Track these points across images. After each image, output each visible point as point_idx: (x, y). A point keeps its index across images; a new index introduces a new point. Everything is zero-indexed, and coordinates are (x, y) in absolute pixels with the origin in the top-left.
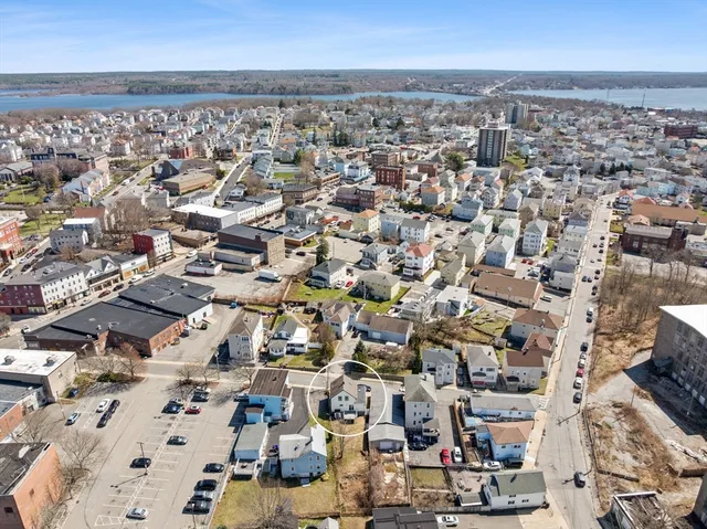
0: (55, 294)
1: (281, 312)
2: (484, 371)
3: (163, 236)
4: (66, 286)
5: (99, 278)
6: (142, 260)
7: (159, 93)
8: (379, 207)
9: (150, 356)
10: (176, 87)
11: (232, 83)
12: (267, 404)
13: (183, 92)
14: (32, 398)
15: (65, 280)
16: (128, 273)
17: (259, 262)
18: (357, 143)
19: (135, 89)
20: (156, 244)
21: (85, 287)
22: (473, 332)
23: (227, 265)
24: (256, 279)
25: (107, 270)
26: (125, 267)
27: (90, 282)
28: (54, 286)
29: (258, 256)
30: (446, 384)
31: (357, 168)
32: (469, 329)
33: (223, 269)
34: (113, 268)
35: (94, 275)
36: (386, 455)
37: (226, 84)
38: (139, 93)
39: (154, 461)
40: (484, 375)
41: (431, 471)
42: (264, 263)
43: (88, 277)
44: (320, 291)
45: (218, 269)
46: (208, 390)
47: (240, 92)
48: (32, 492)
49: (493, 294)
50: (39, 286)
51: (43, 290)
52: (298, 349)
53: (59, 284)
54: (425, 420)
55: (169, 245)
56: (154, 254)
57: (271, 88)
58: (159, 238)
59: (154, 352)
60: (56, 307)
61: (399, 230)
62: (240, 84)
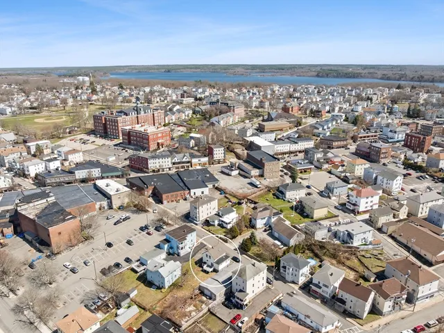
0: (155, 165)
1: (240, 204)
2: (321, 285)
3: (220, 149)
4: (161, 163)
5: (179, 163)
6: (205, 159)
7: (334, 77)
8: (383, 161)
9: (162, 203)
10: (346, 74)
11: (385, 72)
12: (172, 242)
13: (350, 77)
14: (105, 203)
15: (161, 159)
16: (196, 165)
17: (258, 174)
18: (428, 118)
19: (320, 75)
20: (215, 152)
21: (171, 166)
22: (356, 261)
23: (242, 172)
24: (248, 183)
25: (184, 160)
26: (195, 161)
27: (174, 164)
28: (155, 161)
29: (258, 170)
30: (293, 282)
31: (395, 132)
32: (353, 257)
33: (239, 174)
34: (188, 160)
35: (177, 161)
36: (204, 298)
37: (380, 73)
38: (322, 77)
39: (114, 246)
40: (320, 288)
41: (220, 322)
42: (262, 176)
43: (173, 161)
44: (277, 200)
45: (235, 173)
46: (165, 227)
47: (388, 79)
48: (60, 233)
49: (404, 241)
50: (147, 159)
51: (149, 162)
52: (225, 225)
53: (157, 161)
54: (241, 291)
55: (223, 155)
56: (213, 158)
57: (411, 77)
58: (218, 149)
59: (165, 202)
60: (154, 171)
61: (376, 178)
62: (390, 74)
